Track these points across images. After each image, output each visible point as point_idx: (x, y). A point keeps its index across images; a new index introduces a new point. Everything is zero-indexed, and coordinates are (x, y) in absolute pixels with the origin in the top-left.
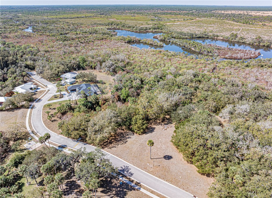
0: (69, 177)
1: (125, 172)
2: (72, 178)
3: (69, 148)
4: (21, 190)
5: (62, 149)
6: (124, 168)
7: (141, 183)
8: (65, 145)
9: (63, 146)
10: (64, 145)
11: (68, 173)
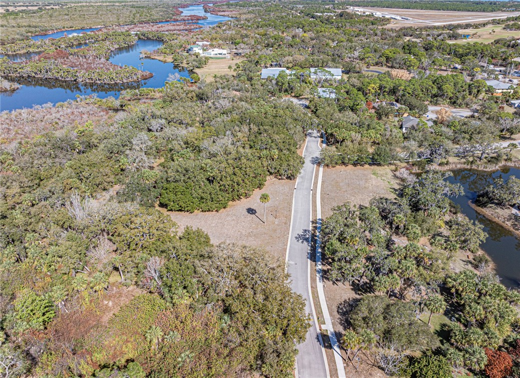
0: (367, 287)
1: (308, 236)
2: (366, 282)
3: (320, 327)
4: (443, 327)
5: (330, 335)
6: (301, 241)
7: (311, 220)
8: (316, 340)
9: (322, 341)
10: (319, 341)
11: (364, 293)
